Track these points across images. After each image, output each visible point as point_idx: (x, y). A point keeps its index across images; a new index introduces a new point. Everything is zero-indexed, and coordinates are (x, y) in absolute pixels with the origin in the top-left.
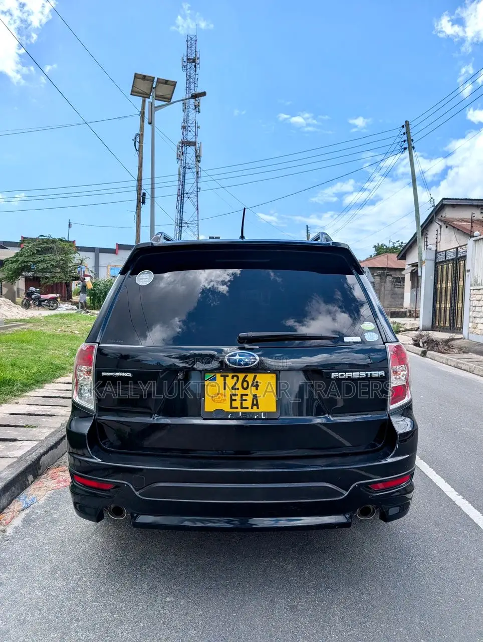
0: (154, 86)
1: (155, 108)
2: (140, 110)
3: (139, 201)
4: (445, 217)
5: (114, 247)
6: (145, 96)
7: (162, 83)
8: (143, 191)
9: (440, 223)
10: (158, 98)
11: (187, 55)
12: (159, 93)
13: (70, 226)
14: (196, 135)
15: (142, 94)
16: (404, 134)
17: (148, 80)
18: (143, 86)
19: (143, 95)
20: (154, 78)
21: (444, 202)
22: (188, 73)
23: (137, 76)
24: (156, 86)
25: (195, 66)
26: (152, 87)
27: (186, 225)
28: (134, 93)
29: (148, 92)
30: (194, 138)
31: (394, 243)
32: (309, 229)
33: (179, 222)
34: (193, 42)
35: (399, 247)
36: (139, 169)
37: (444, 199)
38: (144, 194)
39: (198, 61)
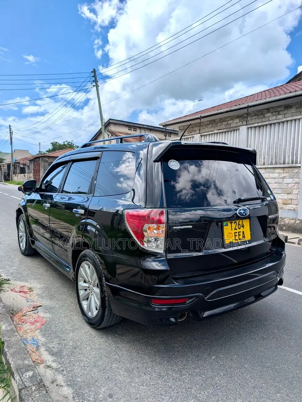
4: (111, 130)
9: (108, 133)
16: (93, 76)
21: (111, 121)
31: (64, 142)
32: (11, 127)
35: (67, 145)
37: (110, 119)
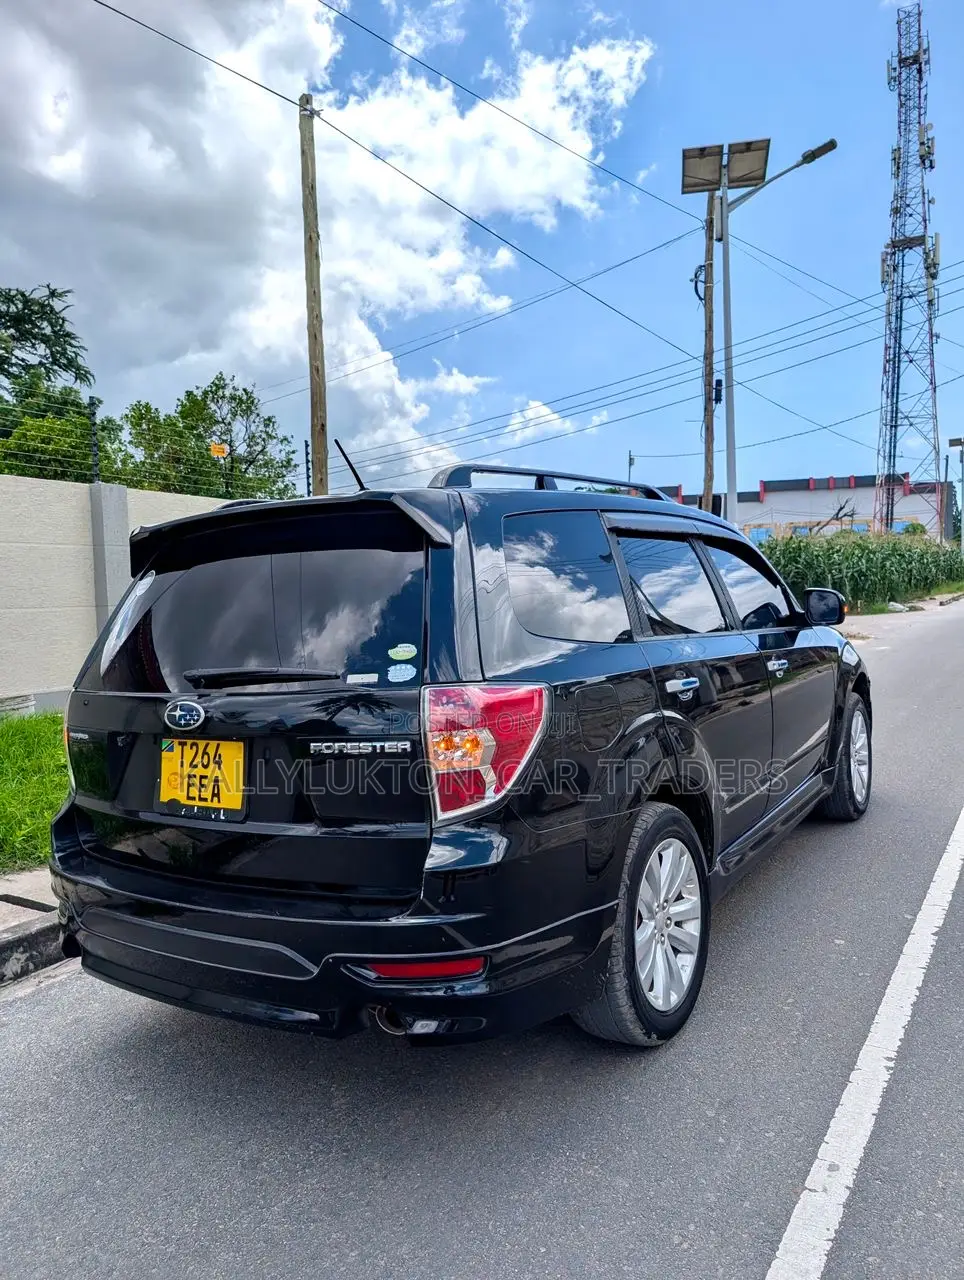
0: (725, 162)
1: (729, 205)
2: (704, 216)
3: (708, 400)
5: (757, 488)
6: (711, 186)
7: (742, 152)
8: (715, 379)
10: (735, 183)
11: (900, 52)
12: (736, 174)
13: (631, 462)
14: (925, 221)
15: (703, 185)
17: (710, 155)
18: (704, 170)
19: (705, 188)
20: (721, 147)
22: (903, 92)
23: (687, 155)
24: (729, 162)
25: (920, 71)
26: (721, 166)
27: (906, 422)
28: (687, 188)
29: (714, 177)
30: (921, 227)
33: (889, 418)
34: (912, 19)
36: (706, 335)
38: (719, 383)
39: (926, 56)
